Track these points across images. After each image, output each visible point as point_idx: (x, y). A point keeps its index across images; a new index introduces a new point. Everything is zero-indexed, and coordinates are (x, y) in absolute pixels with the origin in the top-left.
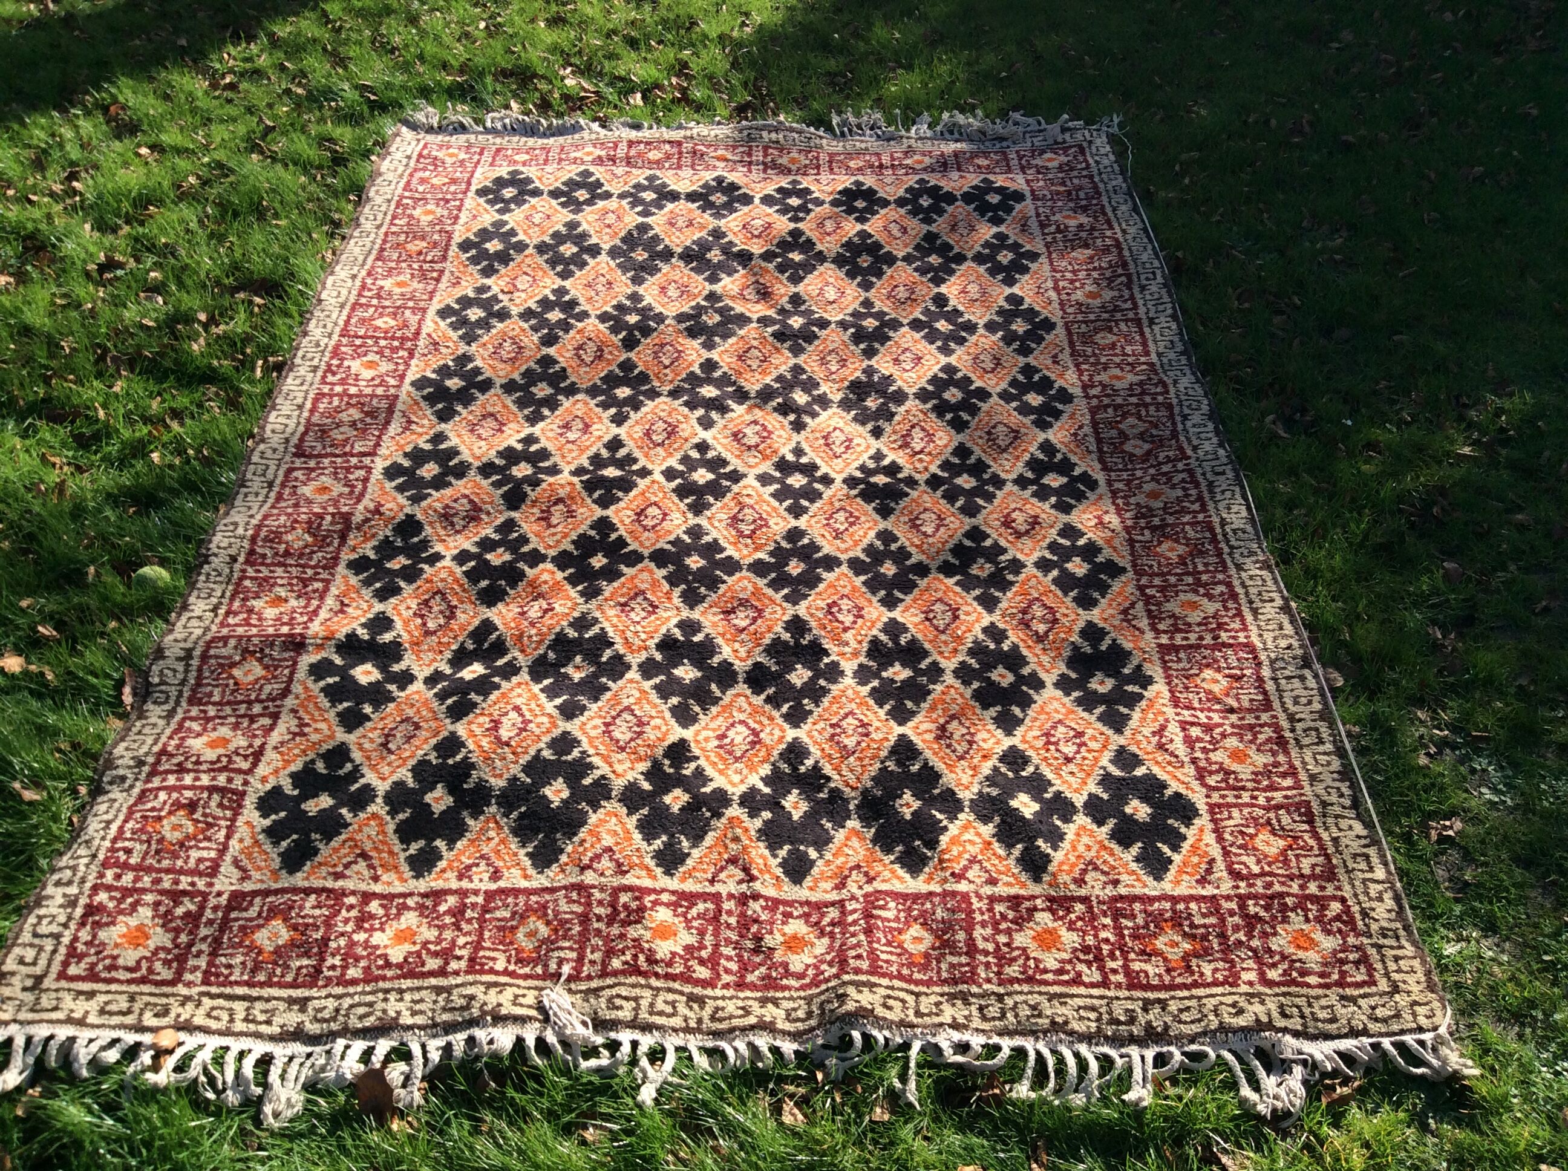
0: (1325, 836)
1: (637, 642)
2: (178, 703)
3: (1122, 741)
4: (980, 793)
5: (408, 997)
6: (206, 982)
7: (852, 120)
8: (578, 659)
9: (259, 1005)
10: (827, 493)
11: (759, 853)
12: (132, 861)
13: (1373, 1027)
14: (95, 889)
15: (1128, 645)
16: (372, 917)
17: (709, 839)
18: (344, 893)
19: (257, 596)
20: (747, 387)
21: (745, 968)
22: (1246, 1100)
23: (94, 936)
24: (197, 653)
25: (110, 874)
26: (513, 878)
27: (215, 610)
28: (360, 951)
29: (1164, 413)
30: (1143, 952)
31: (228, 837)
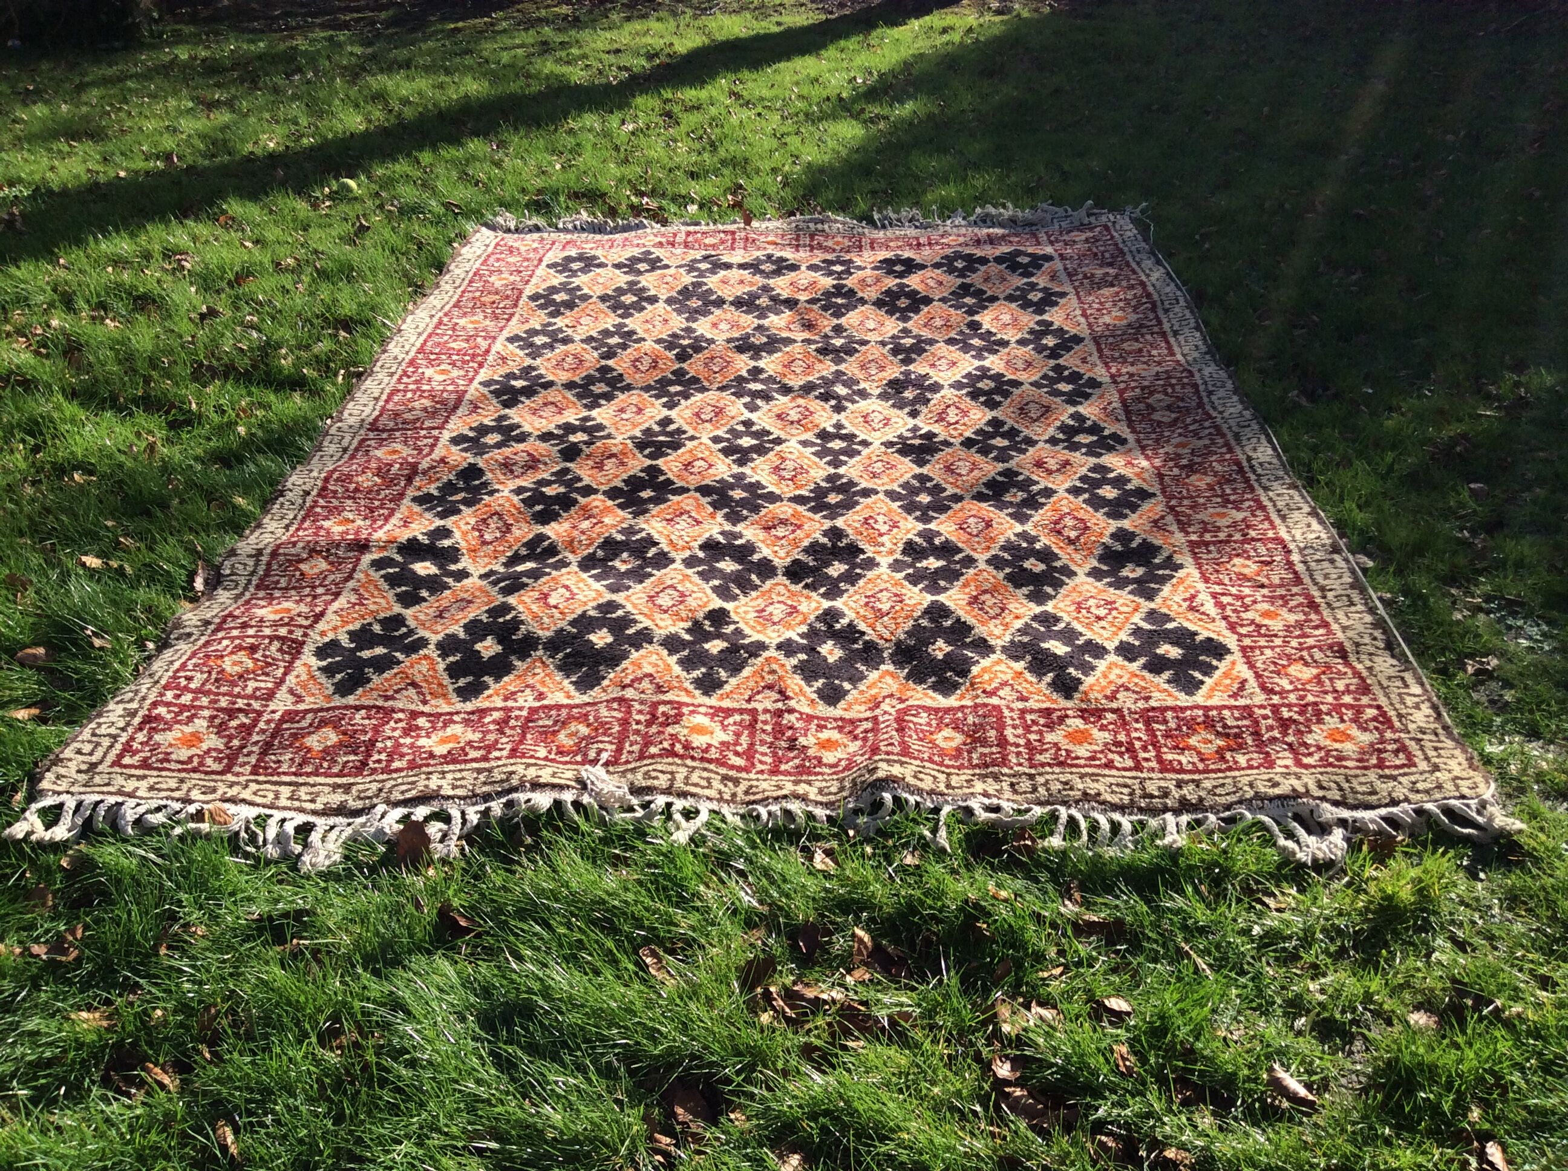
0: (1359, 667)
1: (681, 543)
2: (246, 588)
3: (1152, 605)
4: (1012, 642)
5: (449, 776)
6: (254, 772)
7: (893, 216)
8: (625, 555)
9: (303, 789)
10: (865, 452)
11: (795, 683)
12: (192, 686)
13: (1412, 797)
14: (155, 705)
15: (1157, 542)
16: (418, 728)
17: (747, 672)
18: (393, 711)
19: (327, 518)
20: (791, 383)
21: (778, 761)
22: (1285, 848)
23: (150, 738)
24: (268, 550)
25: (169, 695)
26: (556, 697)
27: (287, 527)
28: (405, 750)
29: (1189, 390)
30: (1176, 747)
31: (285, 674)
